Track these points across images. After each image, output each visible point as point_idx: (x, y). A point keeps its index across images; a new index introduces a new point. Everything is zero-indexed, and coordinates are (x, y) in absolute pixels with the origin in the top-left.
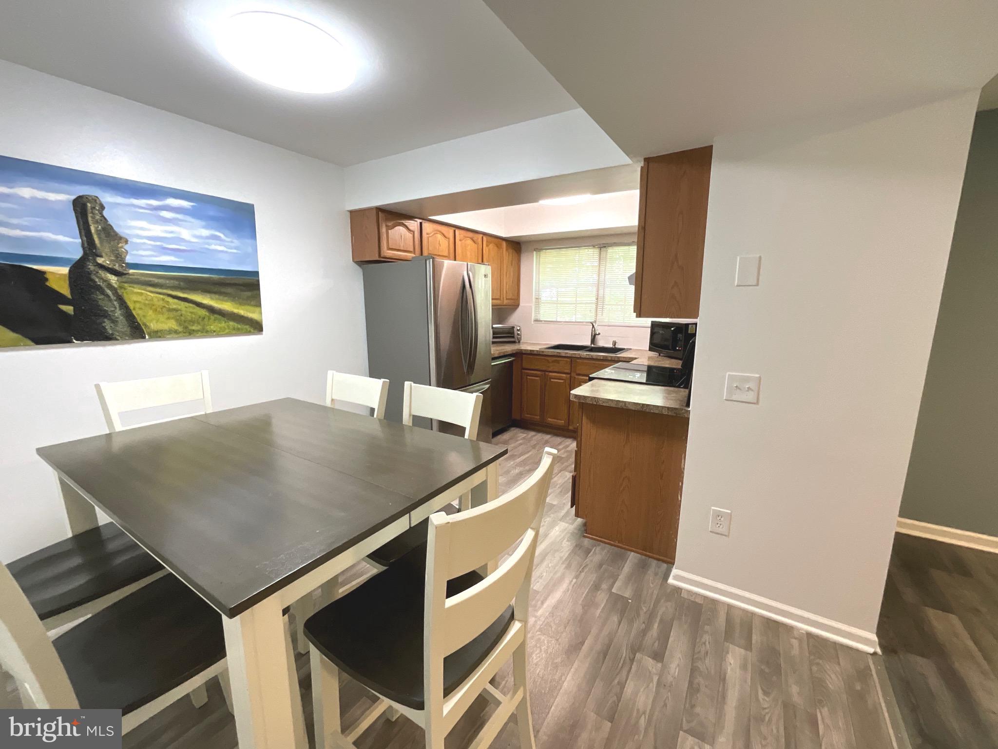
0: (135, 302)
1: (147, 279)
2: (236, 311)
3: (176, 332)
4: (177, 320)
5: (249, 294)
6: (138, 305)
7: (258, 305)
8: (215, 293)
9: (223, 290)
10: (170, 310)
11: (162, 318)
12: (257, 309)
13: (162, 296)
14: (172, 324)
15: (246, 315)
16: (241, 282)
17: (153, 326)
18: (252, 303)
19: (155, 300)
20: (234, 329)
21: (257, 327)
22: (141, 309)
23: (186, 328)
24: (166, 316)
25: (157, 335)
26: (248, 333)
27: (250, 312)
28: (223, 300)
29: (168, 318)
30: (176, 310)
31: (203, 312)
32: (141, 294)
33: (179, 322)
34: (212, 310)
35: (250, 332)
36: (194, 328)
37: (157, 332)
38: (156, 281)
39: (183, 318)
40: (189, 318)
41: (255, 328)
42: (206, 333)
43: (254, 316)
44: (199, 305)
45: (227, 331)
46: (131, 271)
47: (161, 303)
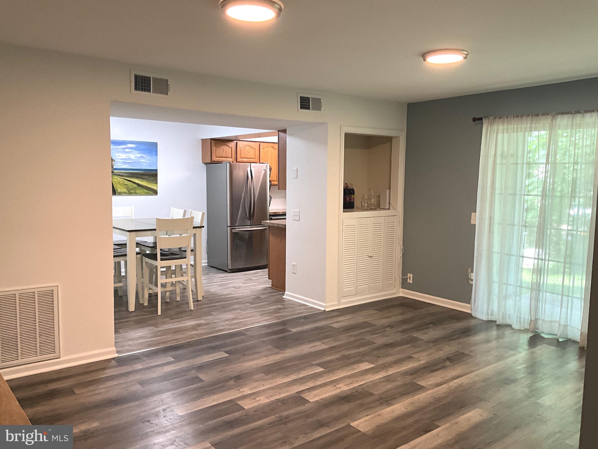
0: (115, 182)
1: (119, 173)
2: (147, 185)
3: (126, 193)
4: (126, 188)
5: (153, 178)
6: (115, 183)
7: (157, 183)
8: (140, 178)
9: (144, 177)
10: (125, 185)
11: (122, 188)
12: (156, 185)
13: (123, 180)
14: (125, 190)
15: (151, 187)
16: (150, 174)
17: (119, 190)
18: (154, 182)
19: (121, 181)
20: (146, 193)
21: (155, 192)
22: (116, 184)
23: (129, 191)
24: (123, 187)
25: (120, 194)
26: (152, 195)
27: (153, 186)
28: (143, 181)
29: (124, 188)
30: (127, 185)
31: (135, 186)
32: (117, 179)
33: (127, 189)
34: (139, 185)
35: (152, 194)
36: (132, 192)
37: (120, 193)
38: (122, 174)
39: (128, 188)
40: (131, 188)
41: (154, 193)
42: (136, 194)
43: (155, 188)
44: (134, 183)
45: (143, 193)
46: (115, 171)
47: (122, 182)
